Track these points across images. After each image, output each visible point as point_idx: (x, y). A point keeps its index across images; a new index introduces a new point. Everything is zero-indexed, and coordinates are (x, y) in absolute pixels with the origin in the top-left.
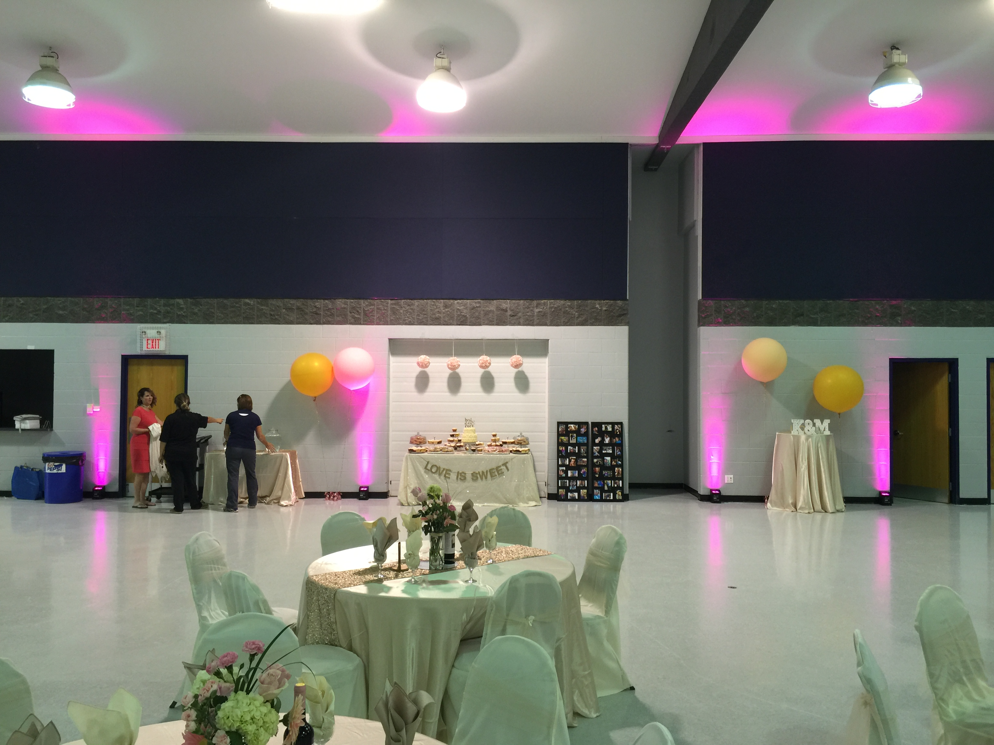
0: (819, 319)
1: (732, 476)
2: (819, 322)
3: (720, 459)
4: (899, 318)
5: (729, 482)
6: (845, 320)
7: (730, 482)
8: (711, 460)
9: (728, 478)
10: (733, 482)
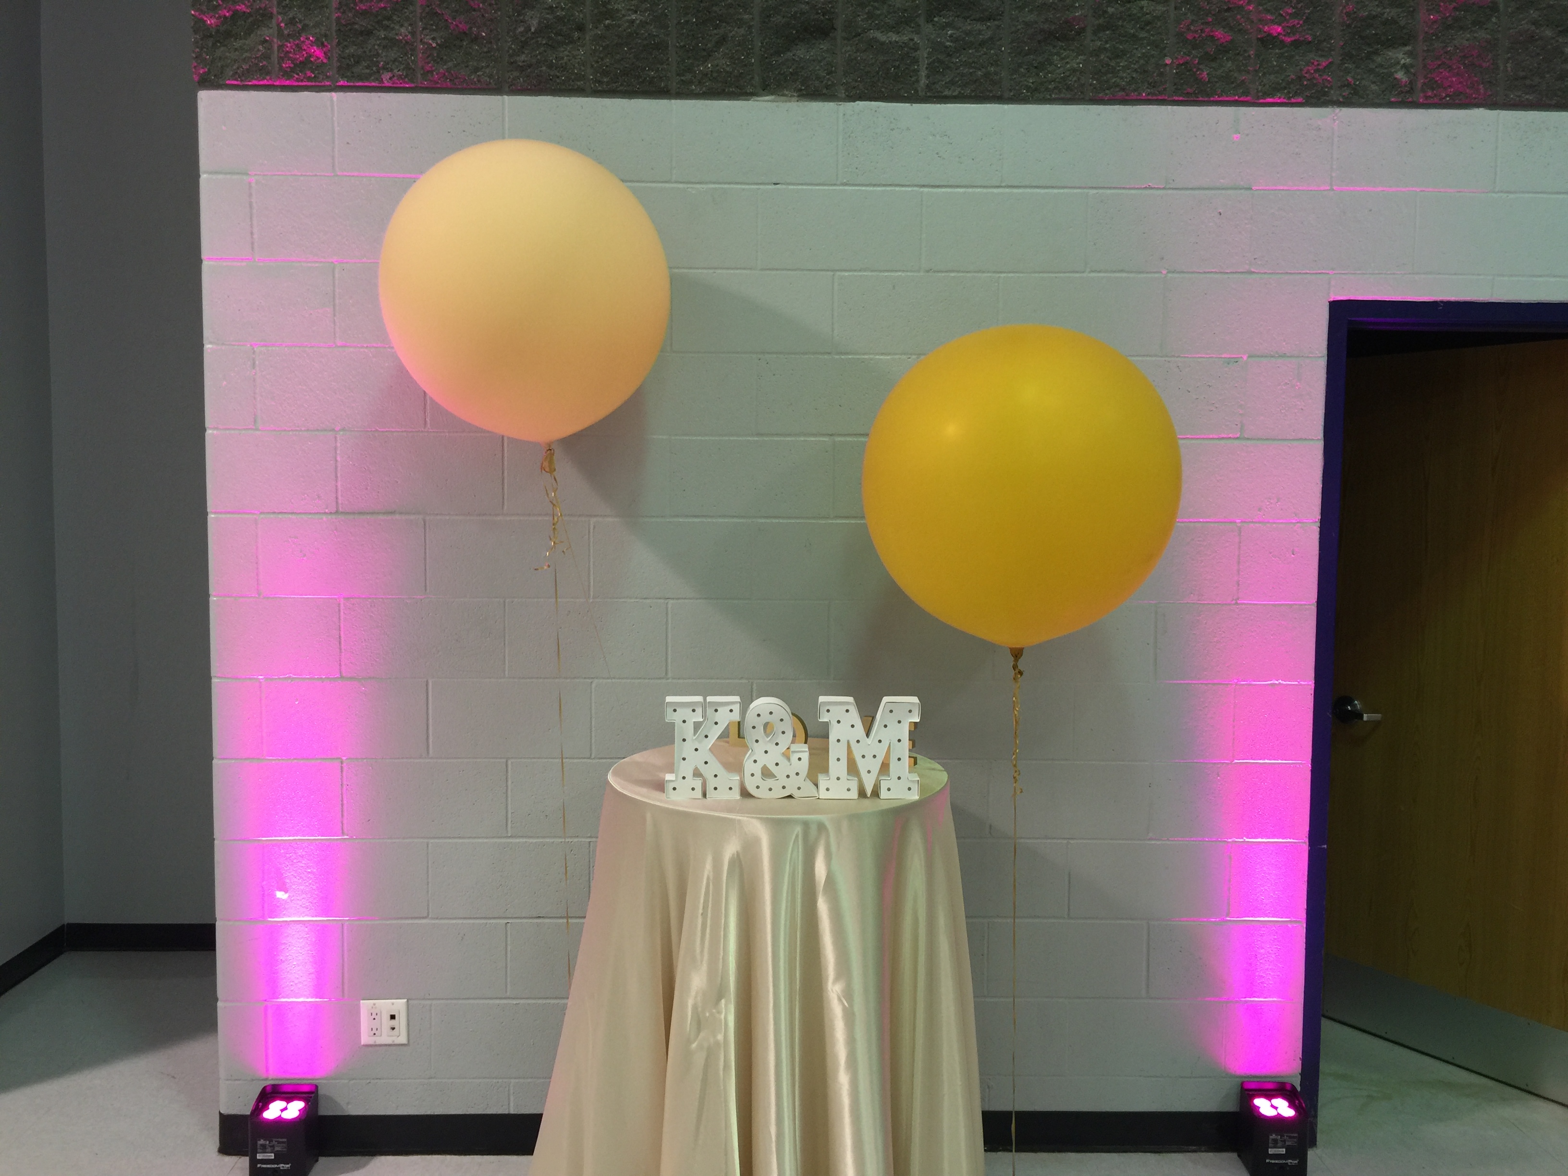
0: (923, 54)
1: (399, 1005)
2: (923, 73)
3: (325, 904)
4: (1400, 55)
5: (385, 1038)
6: (1077, 62)
7: (389, 1041)
8: (273, 913)
9: (374, 1016)
10: (403, 1039)
